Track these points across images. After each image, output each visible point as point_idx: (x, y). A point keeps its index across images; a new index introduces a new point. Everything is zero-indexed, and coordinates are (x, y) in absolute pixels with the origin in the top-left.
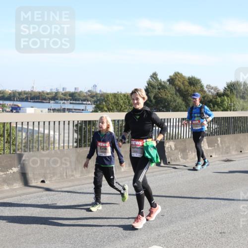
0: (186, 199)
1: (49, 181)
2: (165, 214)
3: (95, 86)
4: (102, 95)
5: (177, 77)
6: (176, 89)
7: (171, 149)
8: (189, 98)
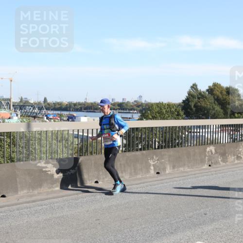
1: (102, 182)
2: (208, 213)
3: (141, 97)
4: (147, 104)
5: (216, 87)
6: (214, 98)
7: (212, 153)
8: (228, 106)
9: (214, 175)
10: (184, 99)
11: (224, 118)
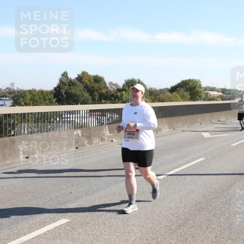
0: (91, 178)
2: (73, 191)
3: (12, 84)
4: (19, 91)
5: (84, 76)
6: (83, 85)
7: (79, 137)
8: (95, 93)
9: (81, 157)
10: (56, 86)
11: (92, 104)
